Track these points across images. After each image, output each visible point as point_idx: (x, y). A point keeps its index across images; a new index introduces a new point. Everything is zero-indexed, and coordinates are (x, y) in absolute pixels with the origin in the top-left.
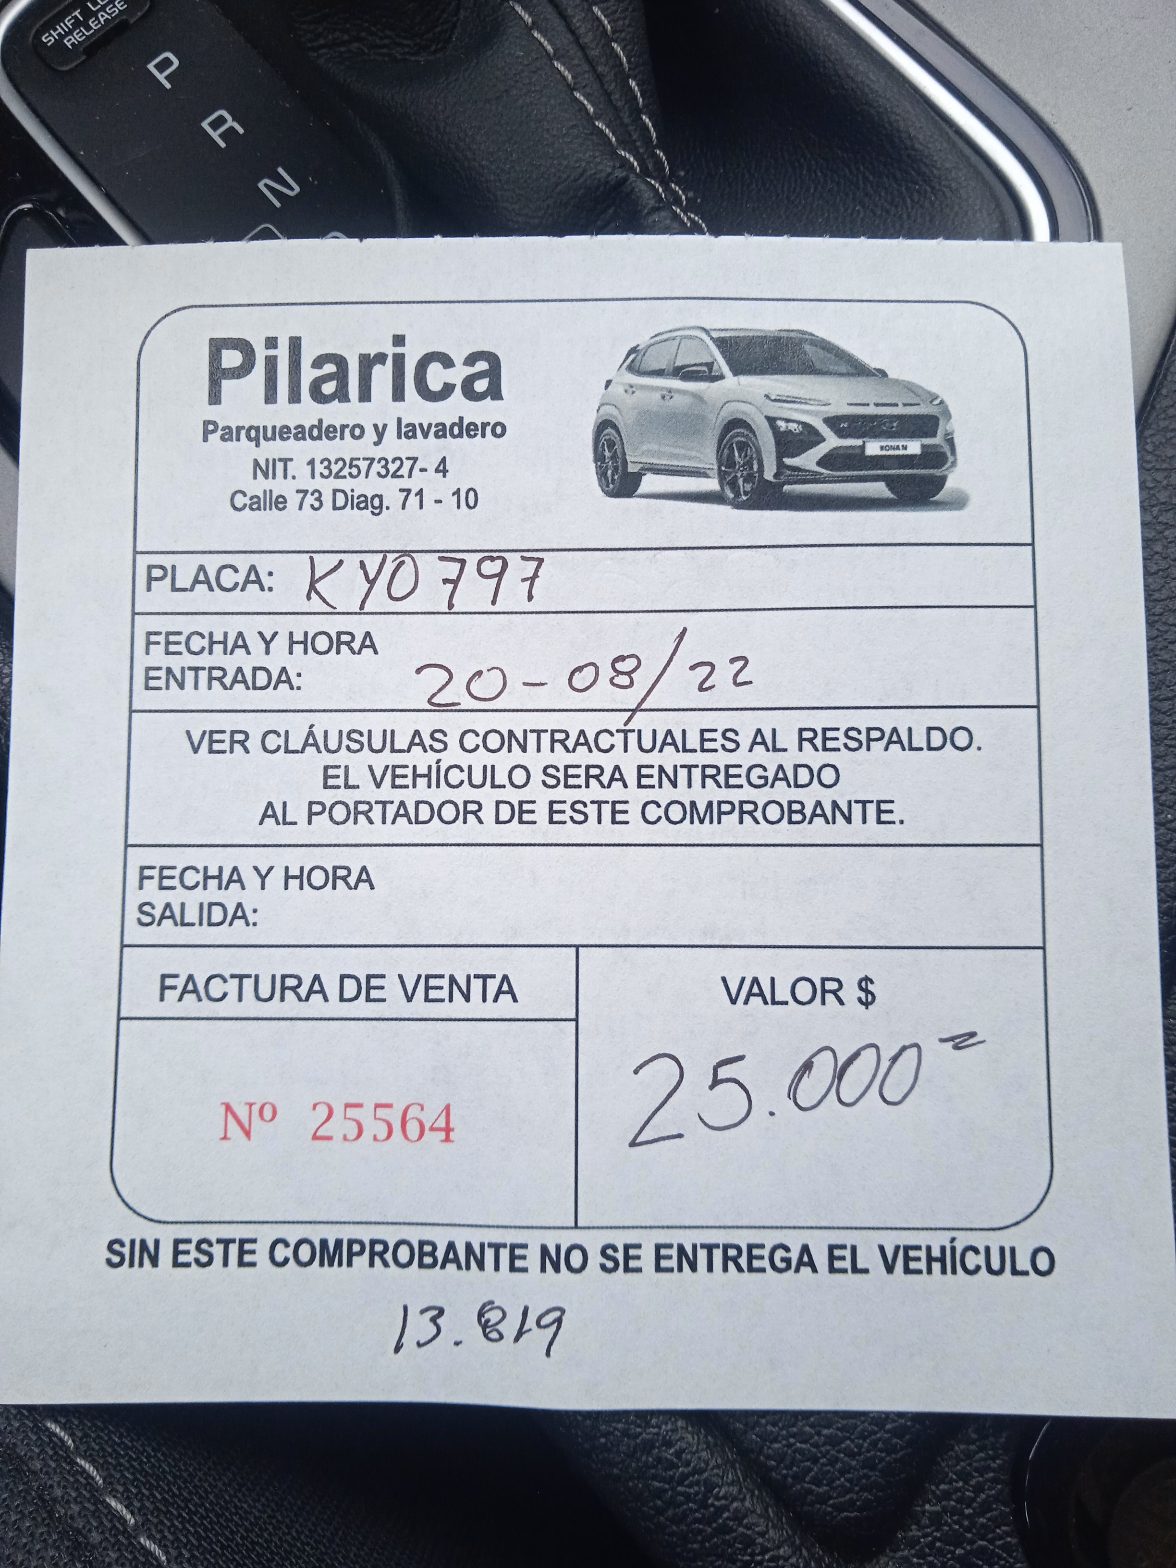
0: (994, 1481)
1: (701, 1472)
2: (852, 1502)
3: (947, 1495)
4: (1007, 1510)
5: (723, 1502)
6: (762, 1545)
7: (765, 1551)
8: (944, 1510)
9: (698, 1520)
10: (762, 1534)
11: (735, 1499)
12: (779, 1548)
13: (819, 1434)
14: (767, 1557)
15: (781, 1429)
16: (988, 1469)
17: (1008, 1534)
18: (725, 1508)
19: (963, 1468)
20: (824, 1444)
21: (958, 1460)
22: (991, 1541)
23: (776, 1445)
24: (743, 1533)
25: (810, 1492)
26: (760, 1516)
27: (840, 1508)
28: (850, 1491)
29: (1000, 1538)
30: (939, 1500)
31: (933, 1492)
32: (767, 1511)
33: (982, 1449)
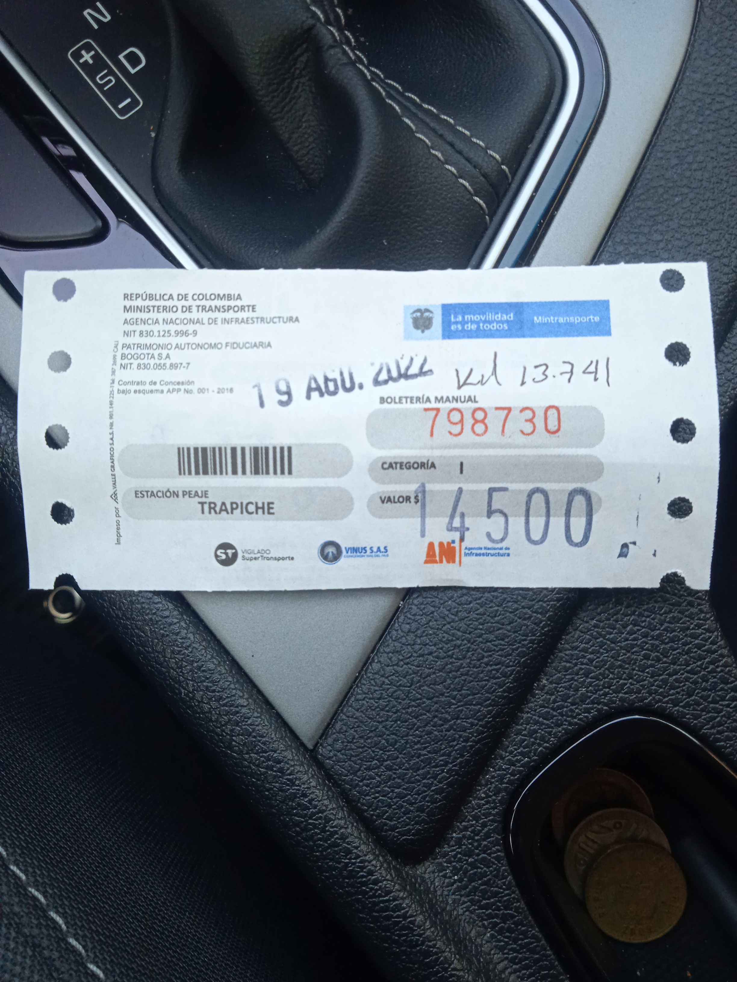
0: (493, 821)
1: (322, 812)
2: (409, 831)
3: (466, 829)
4: (500, 837)
5: (335, 829)
6: (355, 853)
7: (358, 857)
8: (464, 836)
9: (320, 839)
10: (356, 848)
11: (342, 827)
12: (365, 855)
13: (392, 791)
14: (358, 860)
15: (371, 788)
16: (490, 814)
17: (498, 851)
18: (336, 833)
19: (476, 813)
20: (395, 798)
21: (474, 809)
22: (489, 855)
23: (368, 798)
24: (345, 847)
25: (386, 824)
26: (356, 837)
27: (402, 834)
28: (408, 824)
29: (495, 853)
30: (461, 831)
31: (458, 827)
32: (360, 835)
33: (488, 802)
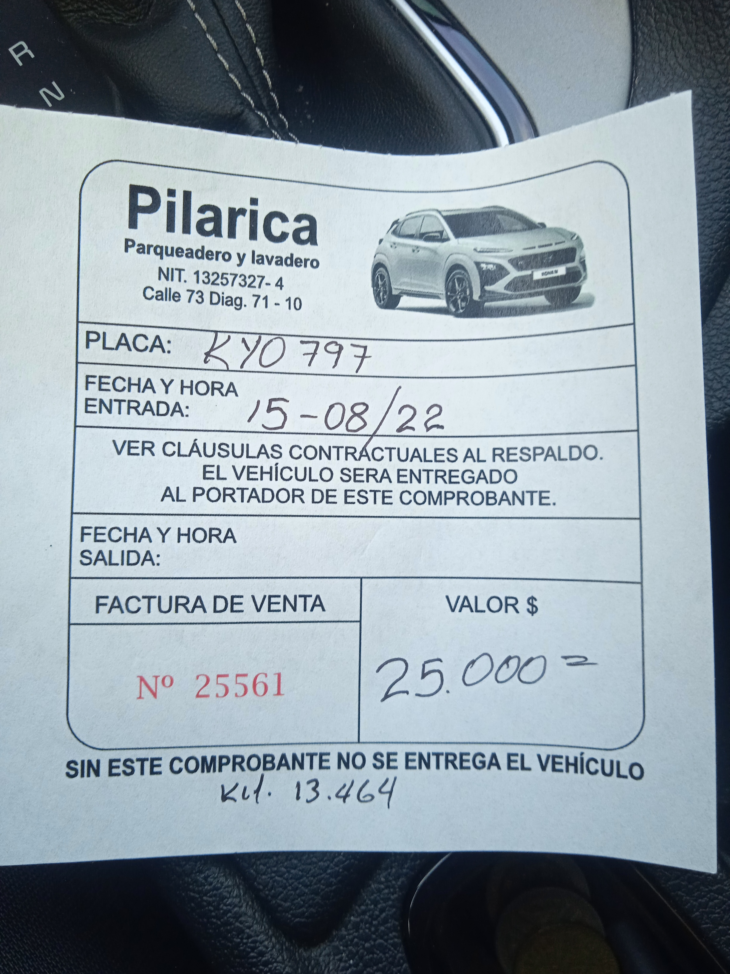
0: (392, 906)
1: (217, 889)
2: (304, 913)
3: (364, 913)
4: (397, 923)
5: (229, 907)
6: (248, 933)
7: (249, 937)
8: (362, 921)
9: (214, 917)
10: (249, 927)
11: (236, 906)
12: (258, 936)
13: (289, 872)
14: (250, 940)
15: (268, 868)
16: (389, 899)
17: (395, 937)
18: (230, 911)
19: (376, 898)
20: (291, 878)
21: (373, 893)
22: (386, 941)
23: (264, 877)
24: (238, 926)
25: (280, 905)
26: (250, 917)
27: (295, 916)
28: (301, 907)
29: (391, 939)
30: (359, 915)
31: (357, 911)
32: (254, 914)
33: (387, 887)
